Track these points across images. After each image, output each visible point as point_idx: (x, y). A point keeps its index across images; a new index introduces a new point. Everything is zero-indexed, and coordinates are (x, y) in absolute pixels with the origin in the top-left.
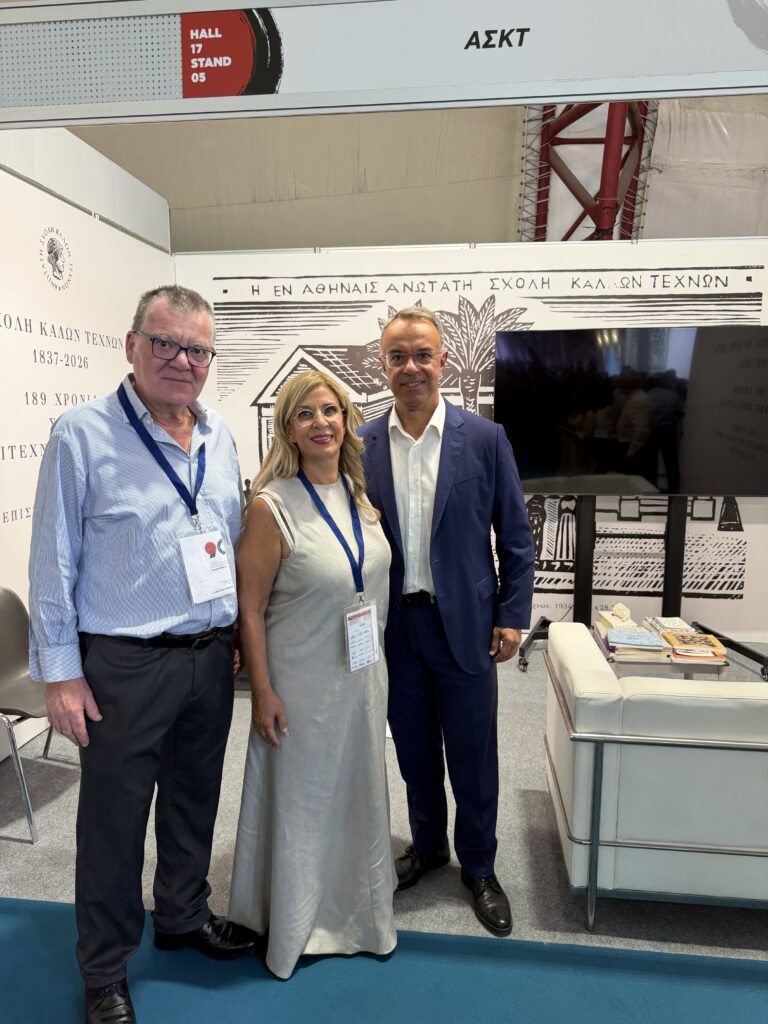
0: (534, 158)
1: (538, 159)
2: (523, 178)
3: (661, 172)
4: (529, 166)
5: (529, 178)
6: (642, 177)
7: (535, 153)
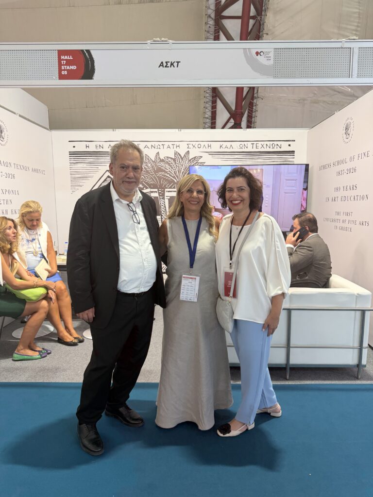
0: (209, 92)
2: (205, 100)
3: (263, 99)
4: (208, 95)
5: (208, 100)
6: (255, 101)
7: (210, 89)
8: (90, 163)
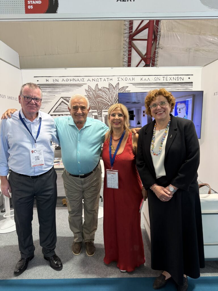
0: (127, 44)
1: (128, 44)
2: (124, 50)
3: (162, 49)
4: (126, 46)
5: (126, 50)
6: (157, 50)
7: (127, 43)
8: (49, 92)
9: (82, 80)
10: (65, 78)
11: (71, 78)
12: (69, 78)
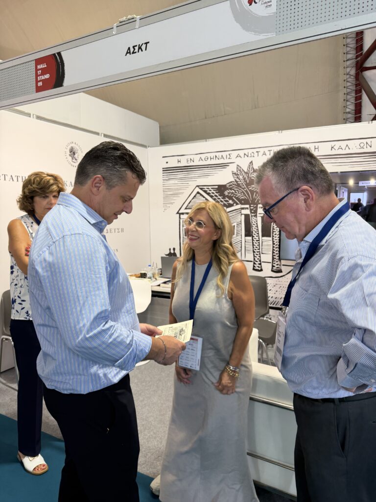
1: (355, 79)
2: (345, 91)
5: (349, 90)
7: (352, 77)
8: (181, 179)
9: (228, 156)
10: (203, 156)
11: (212, 155)
12: (209, 155)
